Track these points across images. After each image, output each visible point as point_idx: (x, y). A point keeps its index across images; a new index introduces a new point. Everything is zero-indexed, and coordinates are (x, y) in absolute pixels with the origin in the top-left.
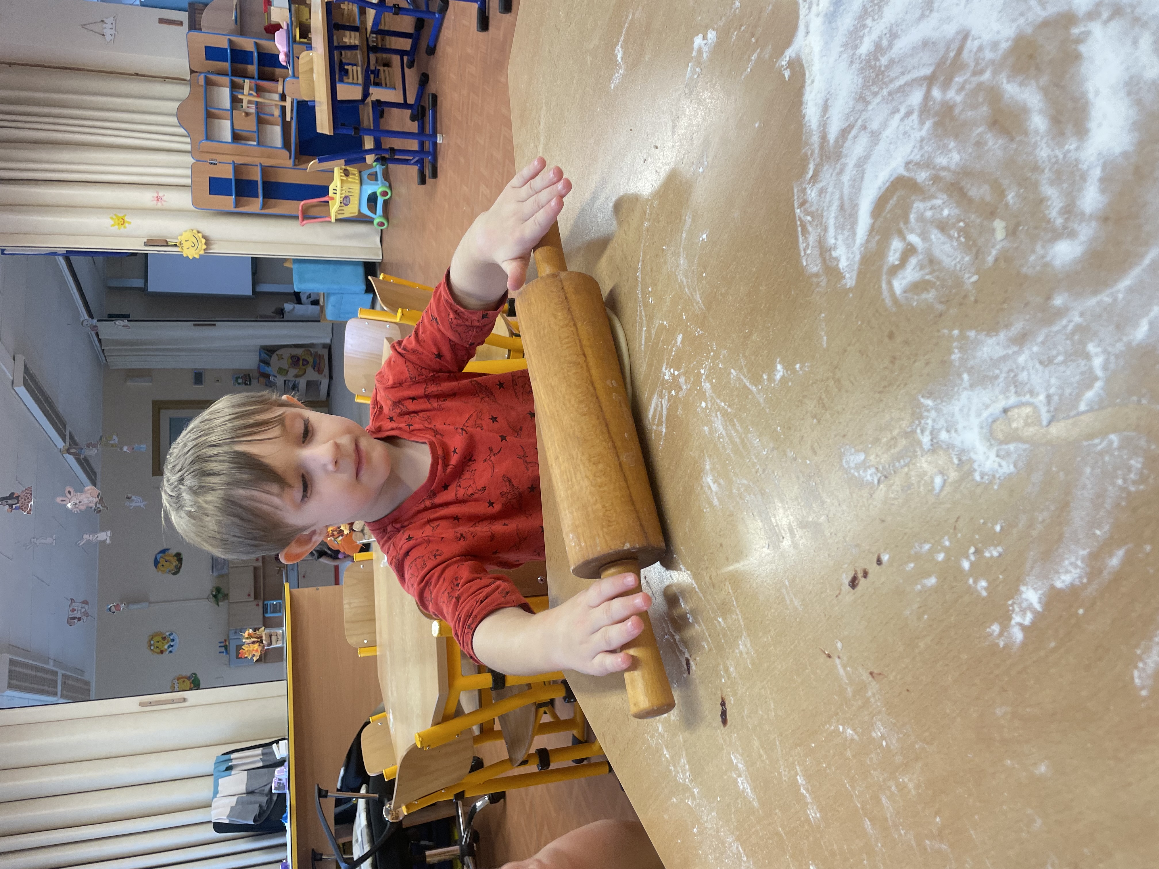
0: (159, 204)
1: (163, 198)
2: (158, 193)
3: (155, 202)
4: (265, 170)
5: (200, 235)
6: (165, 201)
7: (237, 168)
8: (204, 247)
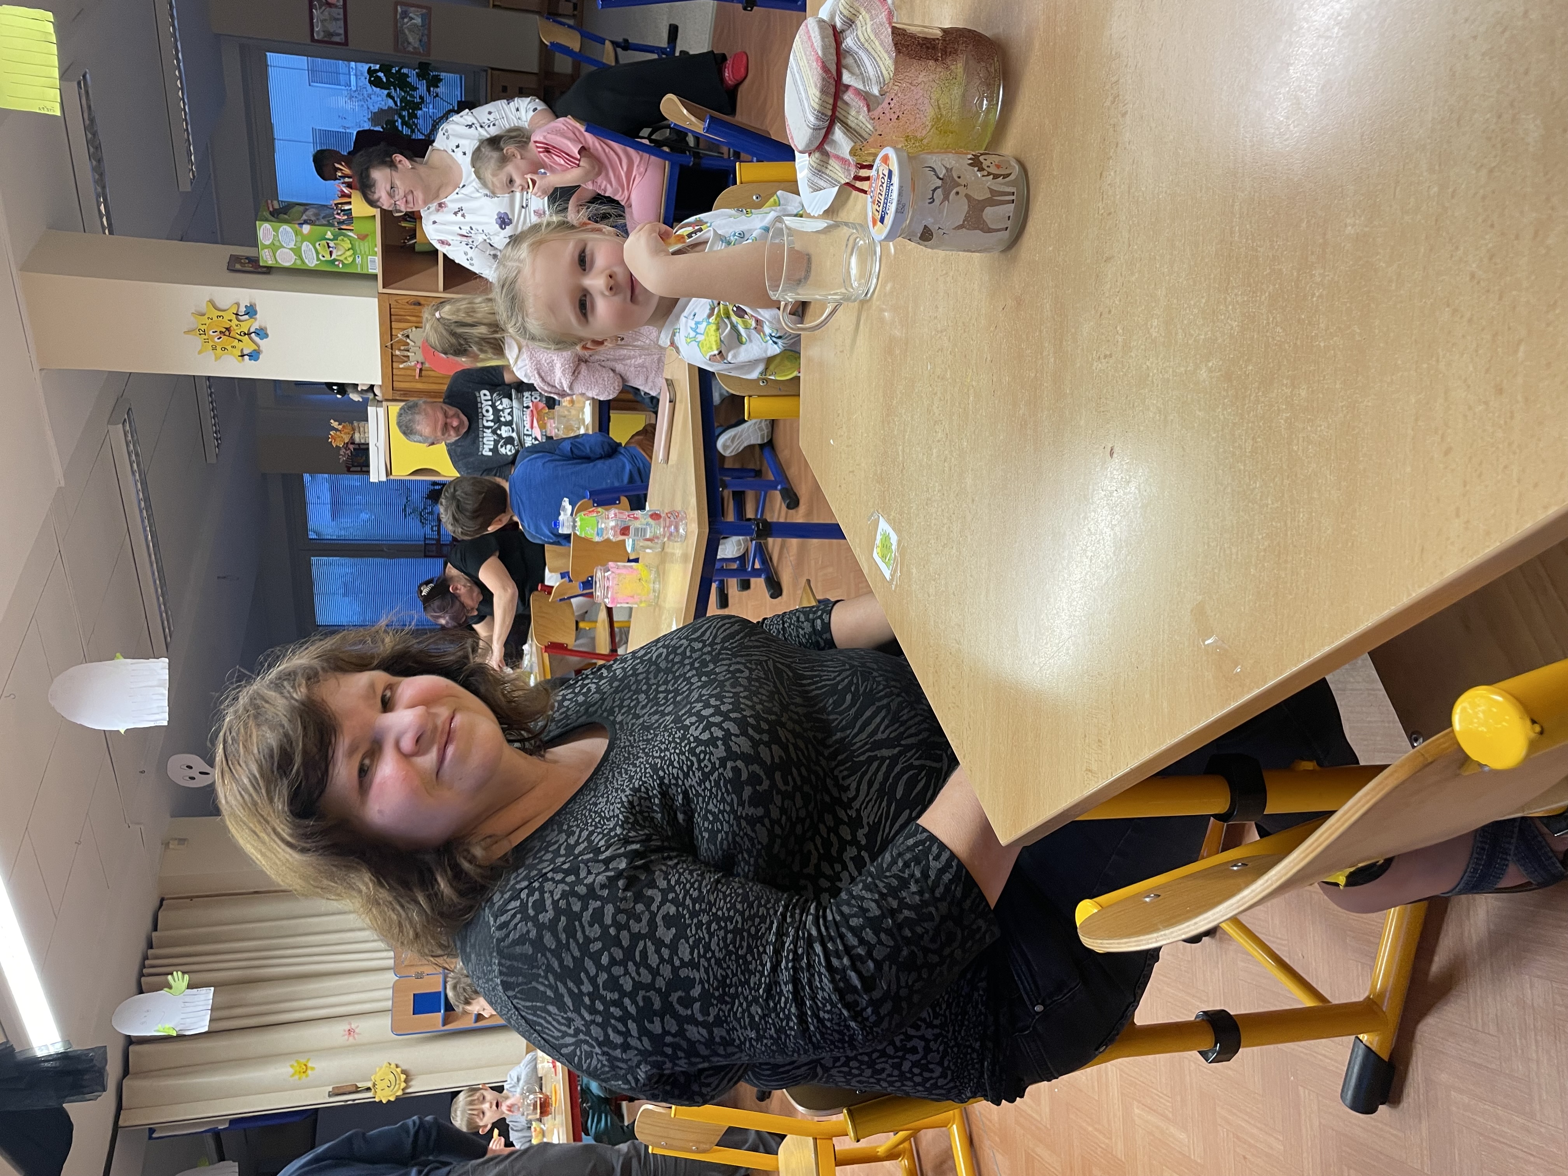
0: (351, 1039)
1: (357, 1031)
2: (350, 1024)
3: (346, 1037)
5: (399, 1070)
6: (358, 1034)
8: (403, 1085)
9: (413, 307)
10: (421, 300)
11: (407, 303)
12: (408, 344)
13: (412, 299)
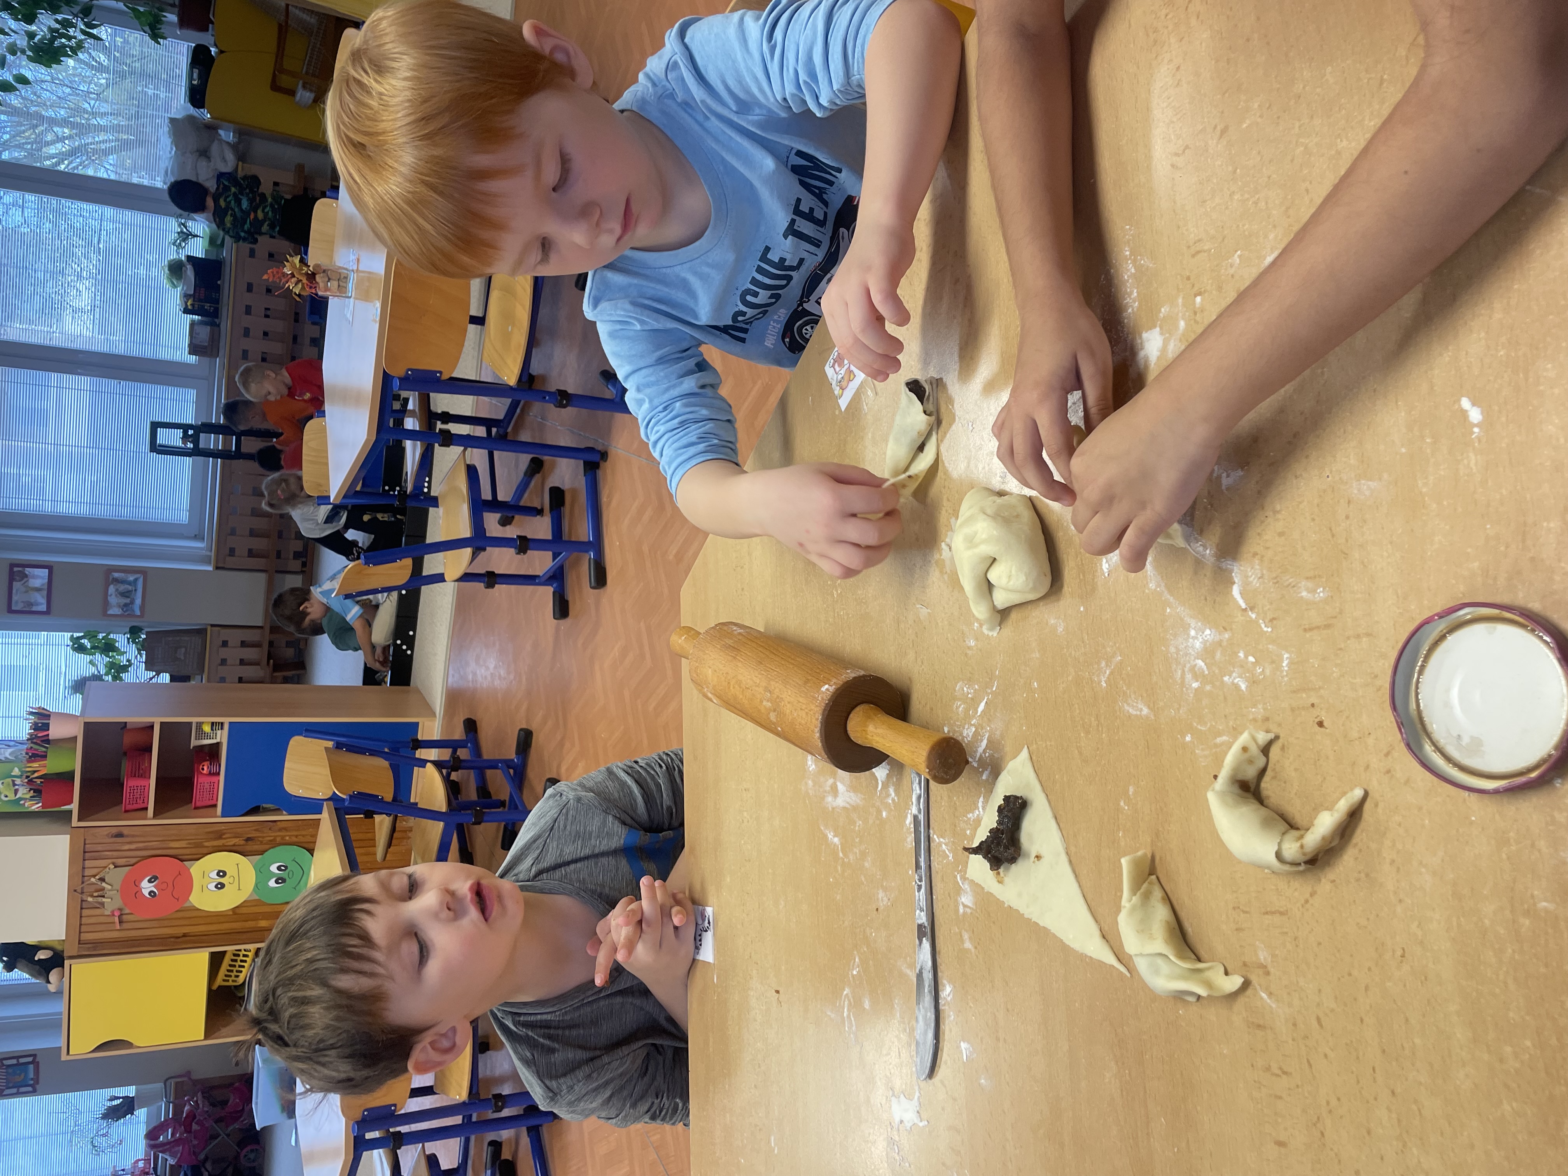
9: (114, 840)
10: (125, 831)
11: (107, 835)
12: (103, 889)
13: (114, 831)
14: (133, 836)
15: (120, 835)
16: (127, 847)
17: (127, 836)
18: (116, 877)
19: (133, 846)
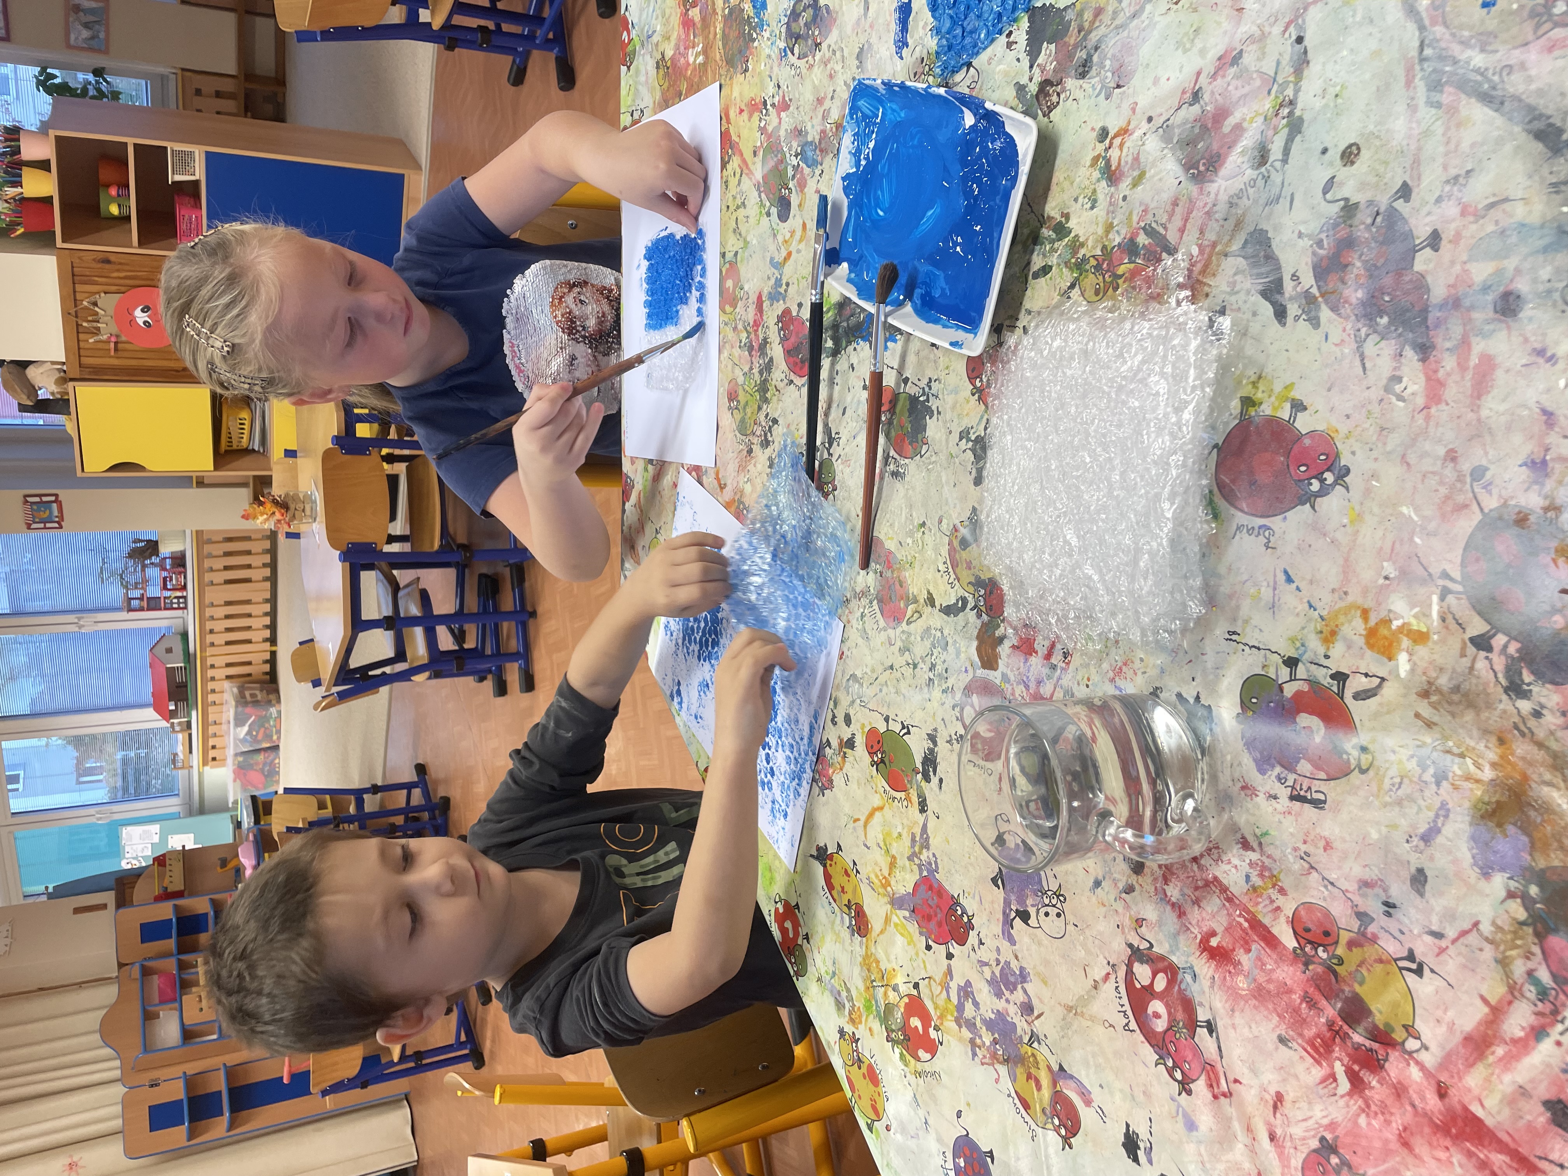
0: (73, 1174)
1: (80, 1164)
3: (67, 1171)
4: (231, 1072)
6: (81, 1167)
7: (190, 1082)
9: (100, 265)
10: (112, 258)
11: (94, 260)
12: (97, 314)
13: (101, 256)
14: (120, 264)
15: (108, 261)
16: (115, 274)
17: (114, 263)
18: (108, 303)
19: (122, 274)
